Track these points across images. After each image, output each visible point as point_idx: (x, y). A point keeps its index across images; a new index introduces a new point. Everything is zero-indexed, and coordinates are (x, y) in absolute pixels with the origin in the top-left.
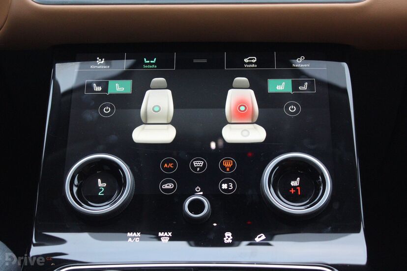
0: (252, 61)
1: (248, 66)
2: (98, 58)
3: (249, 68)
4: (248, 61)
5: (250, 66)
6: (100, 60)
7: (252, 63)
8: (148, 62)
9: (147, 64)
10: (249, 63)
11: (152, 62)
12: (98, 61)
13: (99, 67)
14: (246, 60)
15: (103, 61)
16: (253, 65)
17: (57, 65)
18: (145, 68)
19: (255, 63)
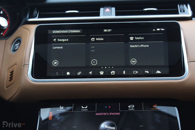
0: (132, 107)
1: (130, 109)
2: (60, 106)
3: (131, 110)
4: (130, 107)
5: (131, 109)
6: (61, 107)
7: (132, 108)
8: (84, 108)
9: (83, 109)
10: (131, 108)
11: (85, 108)
12: (60, 108)
13: (61, 110)
14: (129, 107)
15: (63, 108)
16: (133, 109)
17: (42, 110)
18: (82, 111)
19: (133, 108)
